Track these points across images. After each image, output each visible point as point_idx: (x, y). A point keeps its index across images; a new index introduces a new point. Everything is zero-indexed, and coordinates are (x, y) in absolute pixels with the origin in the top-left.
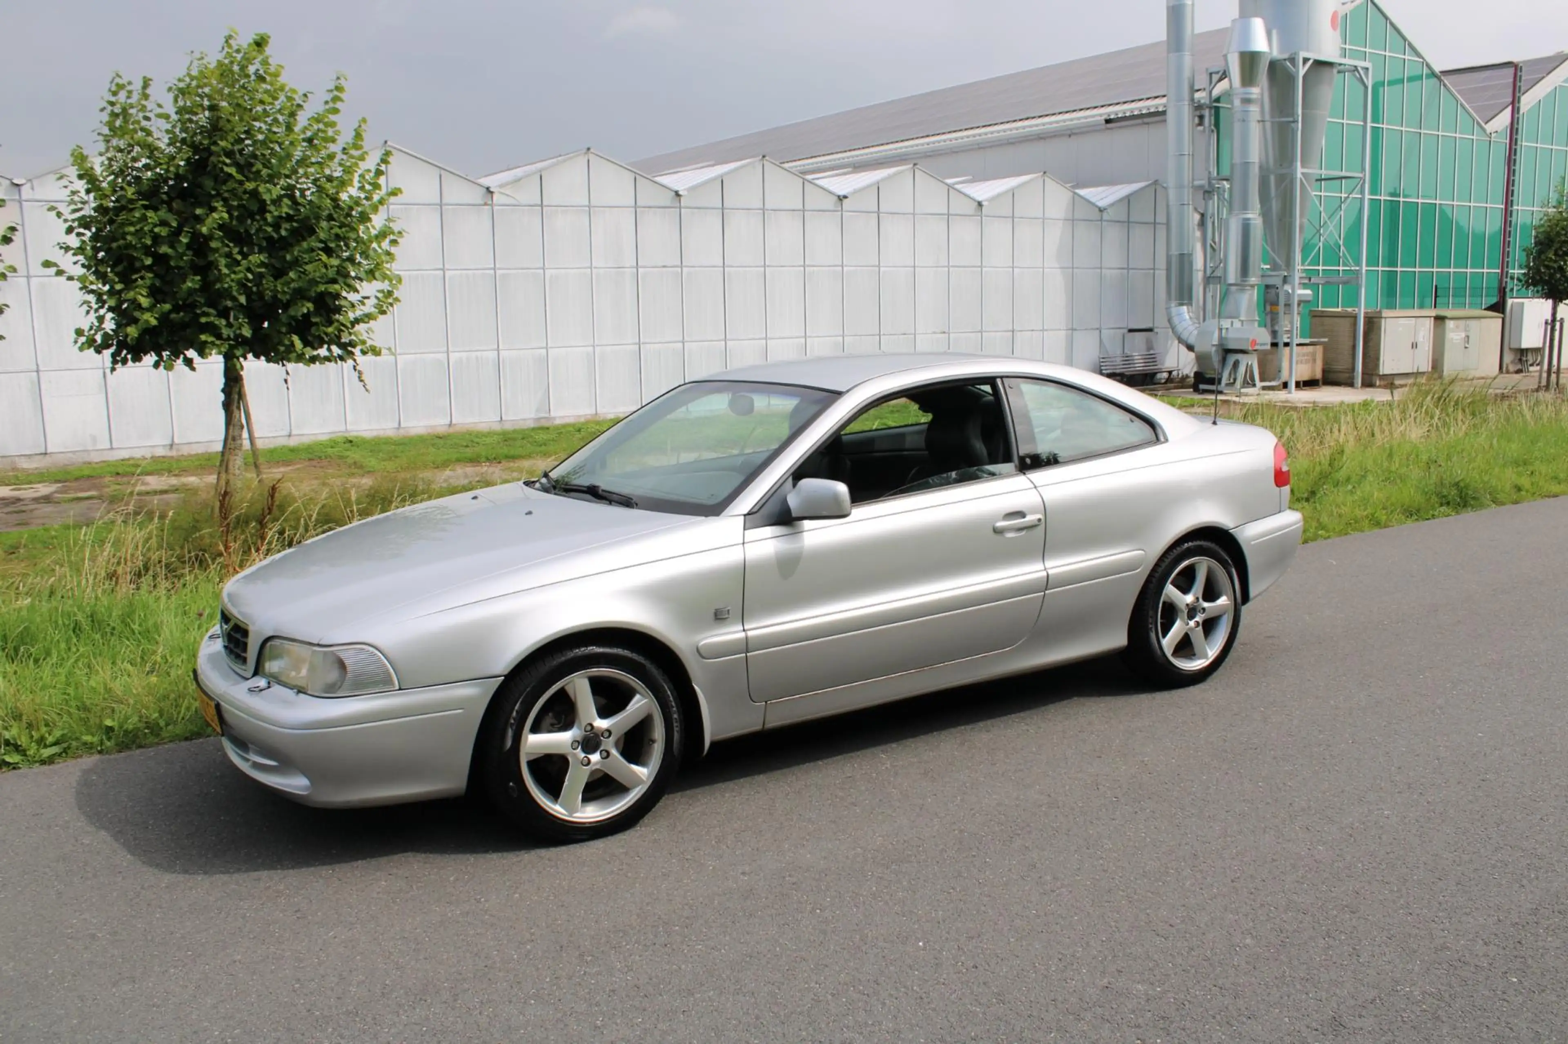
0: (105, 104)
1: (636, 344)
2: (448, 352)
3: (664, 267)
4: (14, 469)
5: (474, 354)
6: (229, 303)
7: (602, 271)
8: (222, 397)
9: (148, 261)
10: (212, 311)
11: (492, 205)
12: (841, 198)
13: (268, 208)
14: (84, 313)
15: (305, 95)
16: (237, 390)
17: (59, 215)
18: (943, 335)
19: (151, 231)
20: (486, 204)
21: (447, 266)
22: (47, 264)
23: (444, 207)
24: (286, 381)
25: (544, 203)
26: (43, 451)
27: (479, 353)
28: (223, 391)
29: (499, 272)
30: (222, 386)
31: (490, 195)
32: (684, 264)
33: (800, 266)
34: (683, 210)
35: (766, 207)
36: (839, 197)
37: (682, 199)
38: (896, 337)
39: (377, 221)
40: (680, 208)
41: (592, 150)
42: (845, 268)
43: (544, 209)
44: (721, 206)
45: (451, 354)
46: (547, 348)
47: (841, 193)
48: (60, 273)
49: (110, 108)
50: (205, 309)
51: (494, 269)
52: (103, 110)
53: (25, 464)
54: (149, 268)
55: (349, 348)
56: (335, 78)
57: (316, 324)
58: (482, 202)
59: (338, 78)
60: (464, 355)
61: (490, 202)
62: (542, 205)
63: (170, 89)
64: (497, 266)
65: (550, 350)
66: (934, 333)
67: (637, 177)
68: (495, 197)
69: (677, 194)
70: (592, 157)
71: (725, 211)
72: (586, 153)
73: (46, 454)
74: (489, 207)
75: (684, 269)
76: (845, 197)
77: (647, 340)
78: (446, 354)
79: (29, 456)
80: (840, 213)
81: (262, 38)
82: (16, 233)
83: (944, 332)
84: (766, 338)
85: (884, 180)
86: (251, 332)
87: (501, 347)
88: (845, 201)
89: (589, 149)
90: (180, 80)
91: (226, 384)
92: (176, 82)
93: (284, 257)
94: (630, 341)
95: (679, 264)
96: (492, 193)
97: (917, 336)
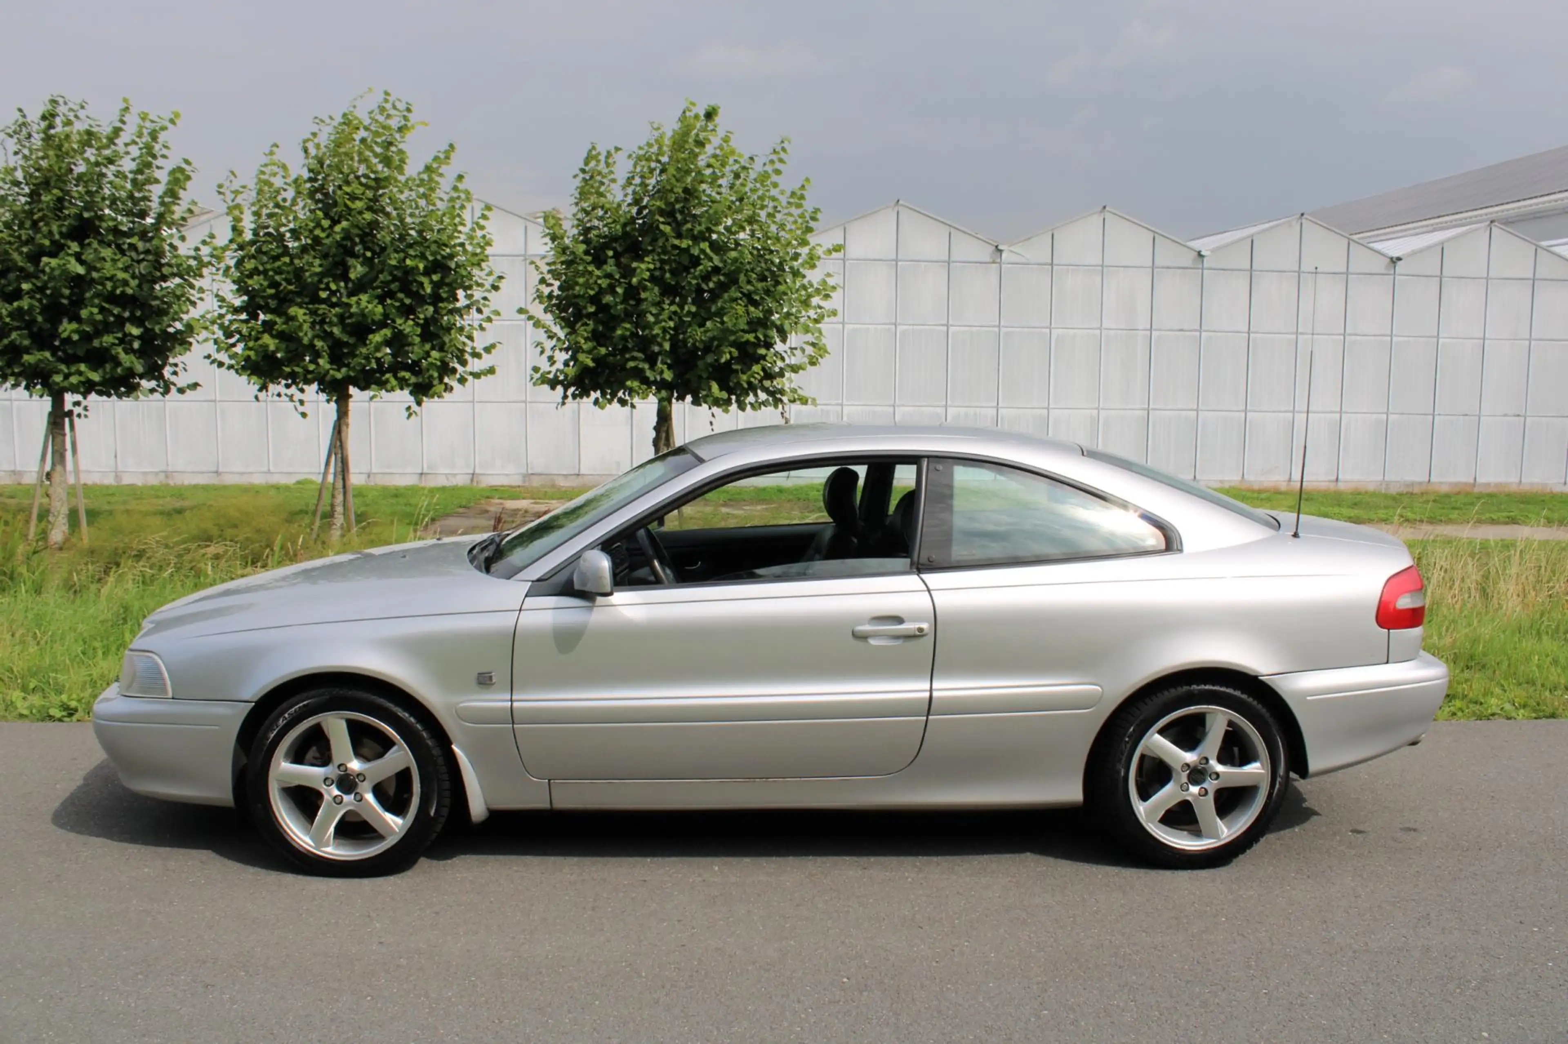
0: (578, 172)
1: (1143, 409)
2: (946, 406)
3: (1181, 330)
4: (553, 486)
5: (972, 410)
6: (656, 349)
7: (1112, 332)
8: (653, 434)
9: (591, 309)
10: (640, 355)
11: (1000, 263)
12: (1395, 261)
13: (702, 262)
14: (539, 352)
15: (752, 158)
16: (665, 428)
17: (537, 268)
18: (1517, 418)
19: (596, 282)
20: (994, 262)
21: (951, 322)
22: (521, 311)
23: (951, 264)
24: (711, 423)
25: (1055, 262)
26: (577, 472)
27: (978, 410)
28: (655, 428)
29: (1003, 330)
30: (654, 424)
31: (999, 254)
32: (1203, 328)
33: (1340, 334)
34: (1205, 272)
35: (1302, 269)
36: (1392, 259)
37: (1205, 260)
38: (1454, 418)
39: (813, 276)
40: (1203, 269)
41: (1107, 209)
42: (1394, 339)
43: (1055, 267)
44: (1249, 267)
45: (949, 409)
46: (1048, 409)
47: (1395, 255)
48: (530, 318)
49: (581, 176)
50: (636, 354)
51: (999, 326)
52: (575, 176)
53: (562, 483)
54: (589, 316)
55: (779, 396)
56: (779, 142)
57: (736, 371)
58: (991, 260)
59: (782, 142)
60: (963, 410)
61: (999, 260)
62: (1052, 264)
63: (630, 156)
64: (1002, 323)
65: (1051, 411)
66: (1505, 415)
67: (1156, 235)
68: (1004, 255)
69: (1200, 255)
70: (1108, 216)
71: (1254, 273)
72: (1101, 212)
73: (578, 475)
74: (998, 265)
75: (1203, 334)
76: (1399, 259)
77: (1157, 407)
78: (944, 409)
79: (566, 476)
80: (1392, 277)
81: (714, 109)
82: (503, 281)
83: (1518, 416)
84: (1294, 412)
85: (1449, 240)
86: (672, 376)
87: (1000, 405)
88: (1399, 263)
89: (1105, 207)
90: (640, 148)
91: (657, 423)
92: (636, 150)
93: (710, 308)
94: (1138, 406)
95: (1198, 328)
96: (1001, 251)
97: (1482, 418)
